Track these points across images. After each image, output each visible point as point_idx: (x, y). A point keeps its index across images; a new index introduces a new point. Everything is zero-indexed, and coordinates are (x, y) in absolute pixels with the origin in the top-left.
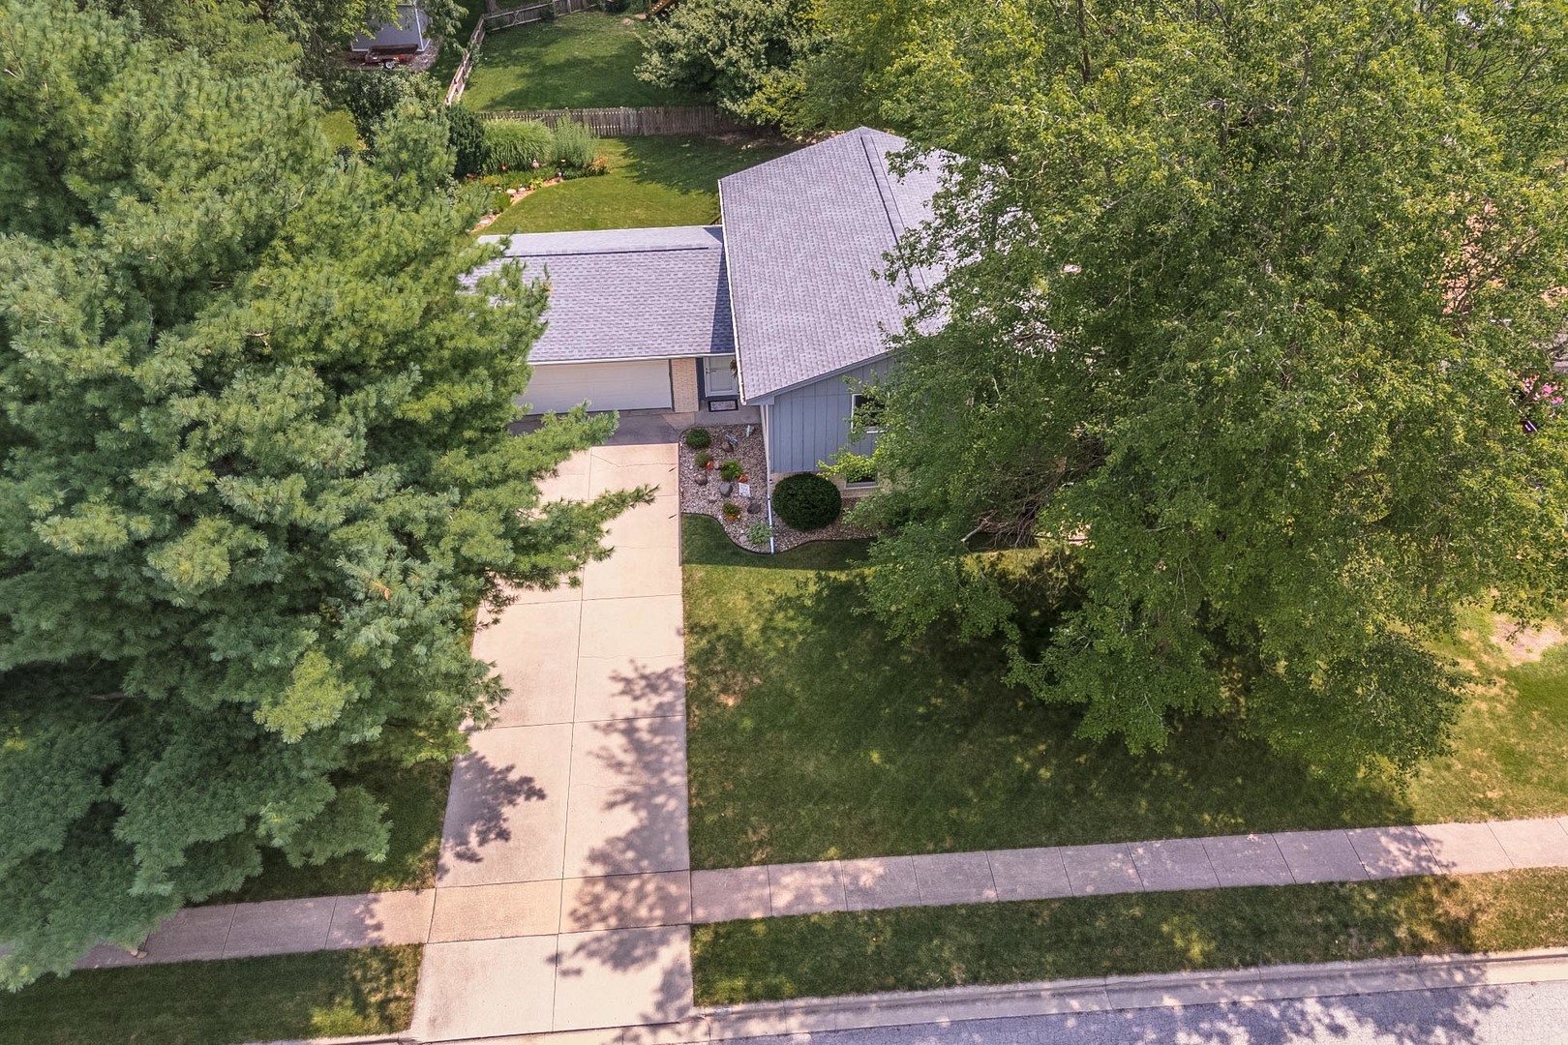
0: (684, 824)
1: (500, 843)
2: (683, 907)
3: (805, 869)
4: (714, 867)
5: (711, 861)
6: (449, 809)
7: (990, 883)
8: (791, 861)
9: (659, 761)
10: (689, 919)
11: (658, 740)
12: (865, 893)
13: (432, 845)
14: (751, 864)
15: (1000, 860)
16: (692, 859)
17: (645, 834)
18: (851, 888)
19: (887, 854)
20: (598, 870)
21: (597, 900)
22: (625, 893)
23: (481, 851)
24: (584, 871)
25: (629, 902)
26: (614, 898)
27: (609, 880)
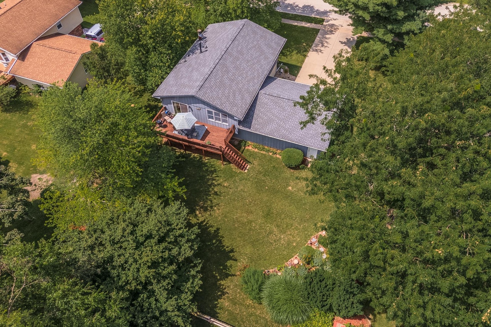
0: (319, 34)
1: (348, 38)
2: (323, 27)
5: (317, 29)
9: (320, 41)
11: (319, 43)
13: (358, 40)
16: (319, 30)
17: (325, 34)
20: (334, 32)
21: (335, 30)
23: (351, 38)
24: (336, 33)
25: (330, 29)
26: (332, 29)
27: (332, 31)
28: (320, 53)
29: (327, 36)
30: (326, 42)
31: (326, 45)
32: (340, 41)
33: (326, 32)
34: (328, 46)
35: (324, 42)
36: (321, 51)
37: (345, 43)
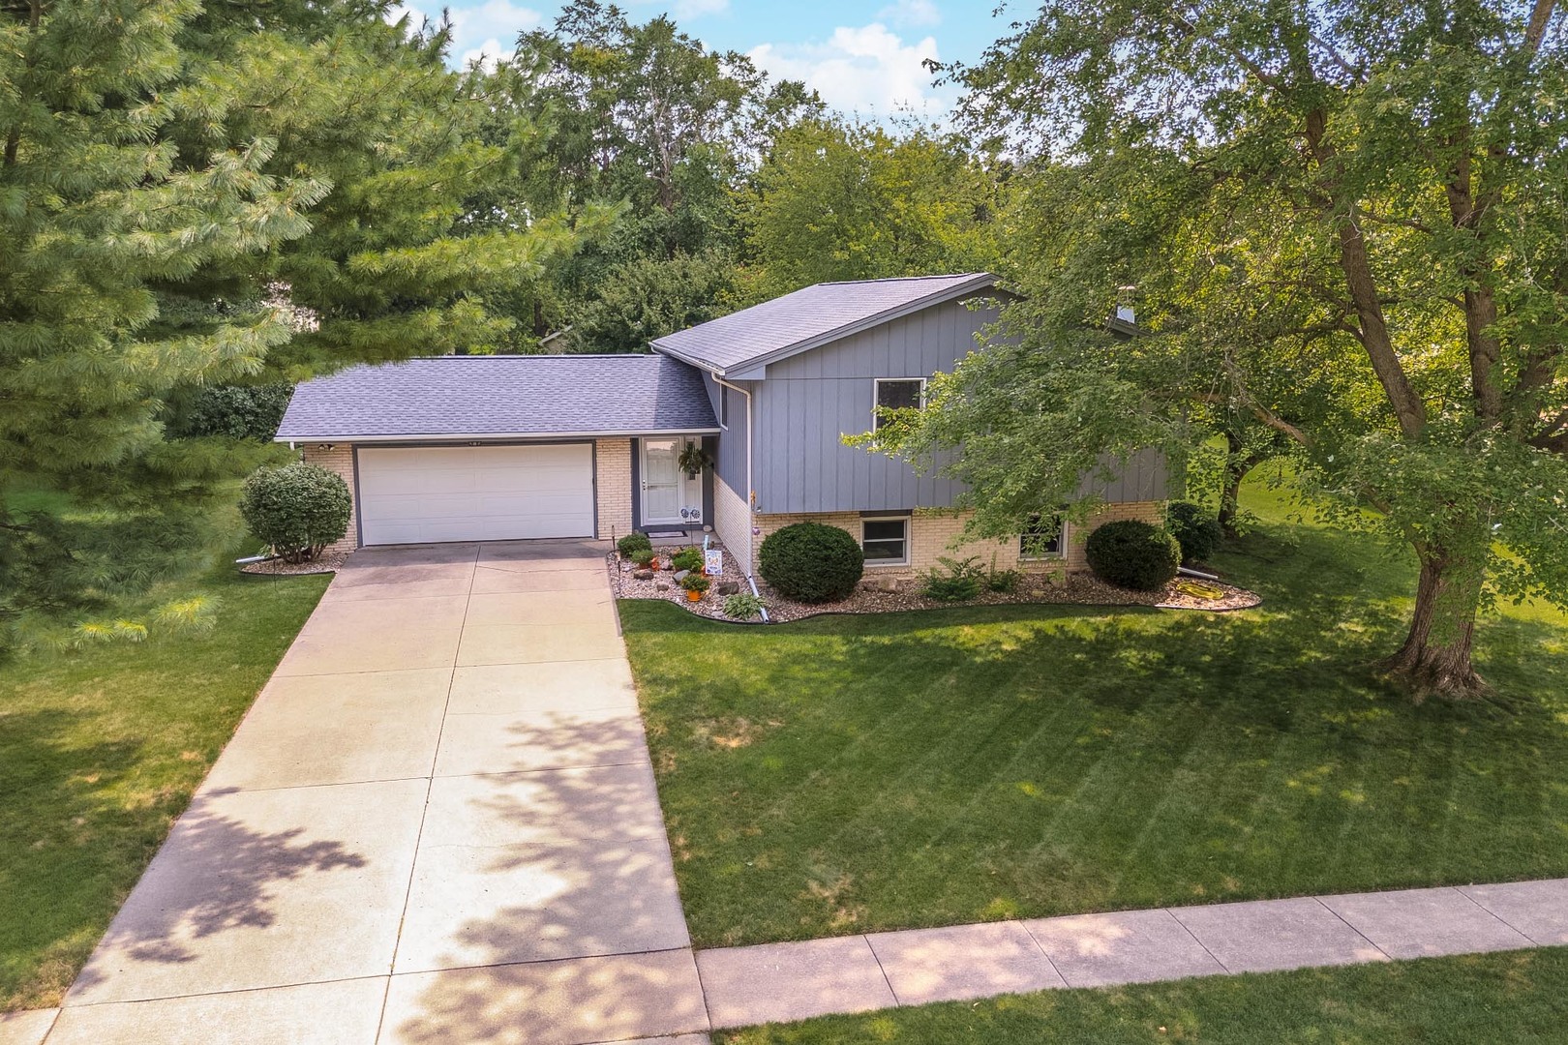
0: (670, 885)
1: (248, 932)
2: (687, 1004)
3: (950, 937)
4: (746, 942)
5: (737, 932)
6: (137, 892)
7: (1357, 939)
8: (914, 925)
9: (610, 810)
10: (705, 1023)
11: (605, 789)
12: (1094, 963)
13: (77, 939)
14: (829, 933)
15: (1353, 906)
16: (693, 929)
17: (586, 902)
18: (1064, 958)
19: (1116, 906)
20: (480, 955)
21: (474, 1002)
22: (542, 988)
23: (197, 946)
24: (446, 959)
25: (552, 1003)
26: (515, 998)
27: (503, 971)
28: (546, 724)
29: (542, 885)
30: (529, 818)
31: (524, 793)
32: (355, 862)
33: (580, 928)
34: (488, 791)
35: (549, 809)
36: (541, 738)
37: (285, 860)
